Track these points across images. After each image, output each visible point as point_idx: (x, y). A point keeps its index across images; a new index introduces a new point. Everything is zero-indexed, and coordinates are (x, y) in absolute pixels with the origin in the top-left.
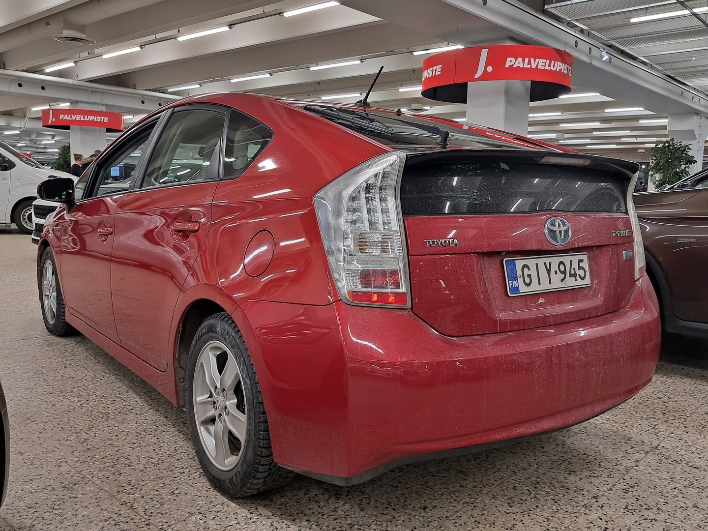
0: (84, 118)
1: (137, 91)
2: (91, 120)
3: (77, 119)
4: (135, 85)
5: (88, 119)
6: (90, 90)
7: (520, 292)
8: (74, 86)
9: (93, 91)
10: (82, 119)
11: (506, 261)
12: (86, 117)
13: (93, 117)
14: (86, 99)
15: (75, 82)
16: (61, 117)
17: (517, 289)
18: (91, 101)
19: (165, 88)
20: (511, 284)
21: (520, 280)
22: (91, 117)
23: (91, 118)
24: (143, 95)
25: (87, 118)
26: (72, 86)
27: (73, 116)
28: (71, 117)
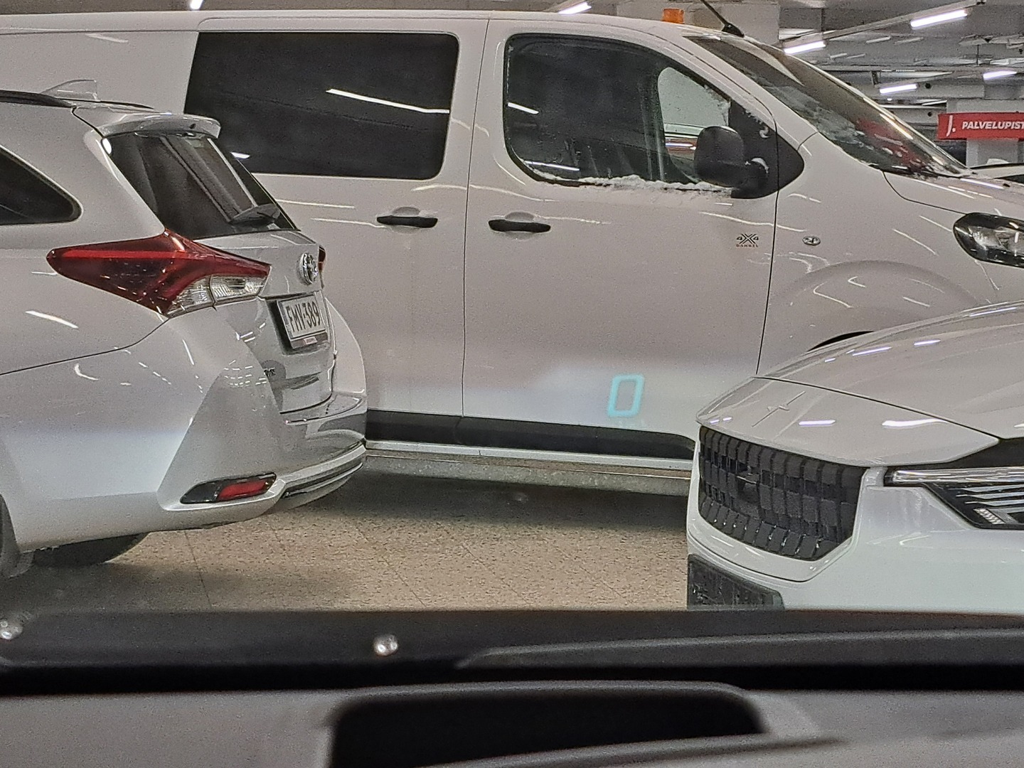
0: (996, 125)
2: (1006, 128)
3: (987, 127)
5: (1002, 127)
10: (994, 127)
12: (1000, 123)
13: (1010, 123)
16: (965, 124)
22: (1008, 123)
23: (1007, 125)
25: (1001, 125)
27: (980, 123)
28: (978, 125)
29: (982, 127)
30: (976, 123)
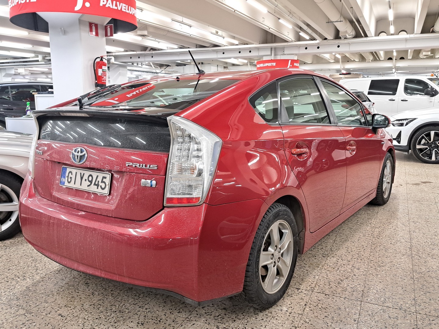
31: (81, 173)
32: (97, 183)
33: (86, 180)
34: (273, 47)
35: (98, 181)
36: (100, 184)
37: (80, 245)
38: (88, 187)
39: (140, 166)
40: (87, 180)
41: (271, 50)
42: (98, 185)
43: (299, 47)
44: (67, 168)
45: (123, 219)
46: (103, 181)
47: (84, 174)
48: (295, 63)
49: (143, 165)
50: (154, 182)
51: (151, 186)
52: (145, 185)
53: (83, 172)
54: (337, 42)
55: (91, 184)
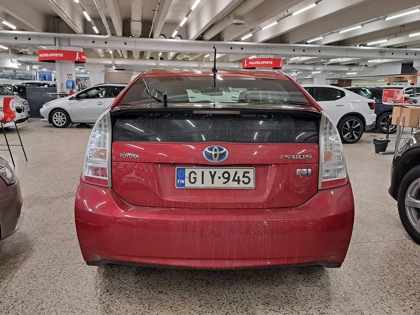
0: (260, 63)
1: (289, 45)
4: (288, 41)
5: (262, 63)
6: (265, 47)
7: (185, 186)
8: (256, 46)
9: (267, 47)
11: (177, 168)
14: (263, 52)
15: (256, 44)
16: (250, 63)
17: (183, 185)
18: (265, 53)
19: (306, 41)
20: (178, 182)
21: (187, 180)
23: (264, 62)
24: (294, 47)
26: (255, 46)
27: (255, 62)
28: (254, 63)
29: (255, 64)
30: (254, 62)
31: (210, 172)
32: (236, 178)
33: (219, 178)
34: (56, 37)
35: (239, 177)
36: (241, 179)
37: (239, 240)
38: (224, 184)
39: (295, 157)
40: (222, 177)
41: (55, 40)
42: (238, 181)
43: (86, 39)
44: (186, 169)
45: (276, 208)
46: (245, 175)
47: (215, 172)
48: (83, 56)
49: (299, 156)
50: (310, 170)
51: (307, 174)
52: (302, 174)
53: (213, 170)
54: (126, 39)
55: (228, 181)
